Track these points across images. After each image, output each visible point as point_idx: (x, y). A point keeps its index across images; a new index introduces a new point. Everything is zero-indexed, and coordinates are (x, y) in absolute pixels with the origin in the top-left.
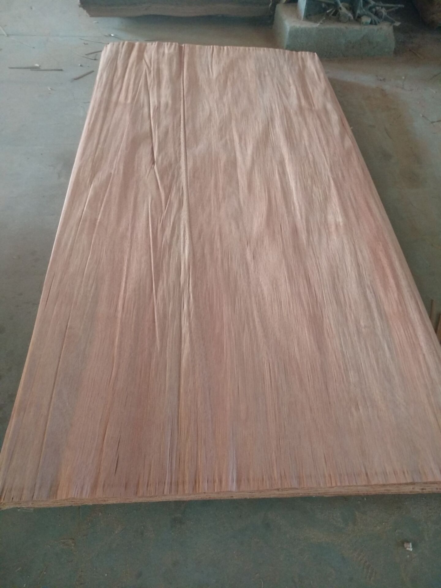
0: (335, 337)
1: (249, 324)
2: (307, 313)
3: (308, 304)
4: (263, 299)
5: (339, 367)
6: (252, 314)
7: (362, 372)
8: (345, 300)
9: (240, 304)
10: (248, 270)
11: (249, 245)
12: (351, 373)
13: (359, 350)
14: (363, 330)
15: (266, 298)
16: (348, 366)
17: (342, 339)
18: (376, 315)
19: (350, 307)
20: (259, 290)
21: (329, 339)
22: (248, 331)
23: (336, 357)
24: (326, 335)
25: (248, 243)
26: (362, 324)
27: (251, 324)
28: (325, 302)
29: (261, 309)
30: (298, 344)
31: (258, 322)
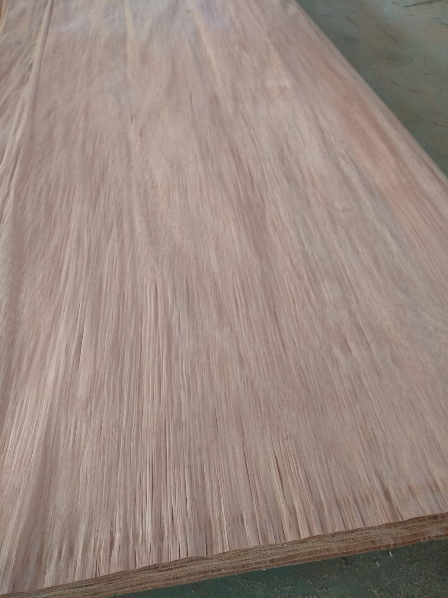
0: (288, 230)
1: (120, 226)
2: (235, 200)
3: (236, 187)
4: (153, 187)
5: (300, 277)
6: (130, 211)
7: (346, 281)
8: (303, 177)
9: (108, 199)
10: (129, 151)
11: (134, 120)
12: (324, 285)
13: (337, 247)
14: (341, 215)
15: (159, 187)
16: (318, 273)
17: (301, 233)
18: (361, 192)
19: (313, 184)
20: (147, 177)
21: (277, 236)
22: (119, 237)
23: (292, 261)
24: (271, 230)
25: (134, 118)
26: (338, 206)
27: (126, 226)
28: (268, 181)
29: (147, 202)
30: (217, 249)
31: (140, 221)
